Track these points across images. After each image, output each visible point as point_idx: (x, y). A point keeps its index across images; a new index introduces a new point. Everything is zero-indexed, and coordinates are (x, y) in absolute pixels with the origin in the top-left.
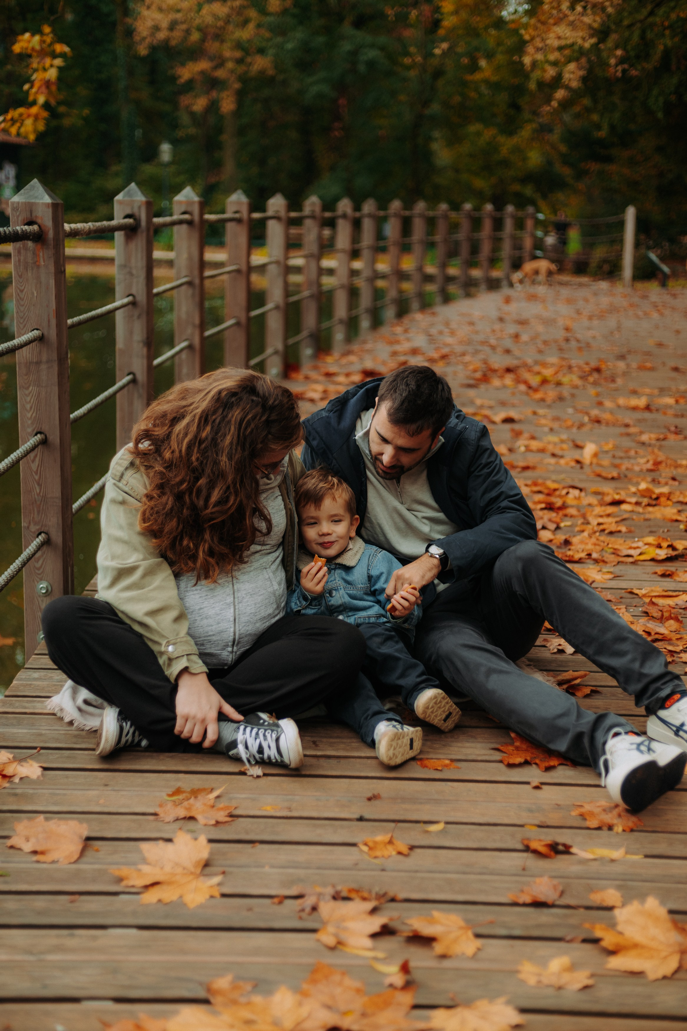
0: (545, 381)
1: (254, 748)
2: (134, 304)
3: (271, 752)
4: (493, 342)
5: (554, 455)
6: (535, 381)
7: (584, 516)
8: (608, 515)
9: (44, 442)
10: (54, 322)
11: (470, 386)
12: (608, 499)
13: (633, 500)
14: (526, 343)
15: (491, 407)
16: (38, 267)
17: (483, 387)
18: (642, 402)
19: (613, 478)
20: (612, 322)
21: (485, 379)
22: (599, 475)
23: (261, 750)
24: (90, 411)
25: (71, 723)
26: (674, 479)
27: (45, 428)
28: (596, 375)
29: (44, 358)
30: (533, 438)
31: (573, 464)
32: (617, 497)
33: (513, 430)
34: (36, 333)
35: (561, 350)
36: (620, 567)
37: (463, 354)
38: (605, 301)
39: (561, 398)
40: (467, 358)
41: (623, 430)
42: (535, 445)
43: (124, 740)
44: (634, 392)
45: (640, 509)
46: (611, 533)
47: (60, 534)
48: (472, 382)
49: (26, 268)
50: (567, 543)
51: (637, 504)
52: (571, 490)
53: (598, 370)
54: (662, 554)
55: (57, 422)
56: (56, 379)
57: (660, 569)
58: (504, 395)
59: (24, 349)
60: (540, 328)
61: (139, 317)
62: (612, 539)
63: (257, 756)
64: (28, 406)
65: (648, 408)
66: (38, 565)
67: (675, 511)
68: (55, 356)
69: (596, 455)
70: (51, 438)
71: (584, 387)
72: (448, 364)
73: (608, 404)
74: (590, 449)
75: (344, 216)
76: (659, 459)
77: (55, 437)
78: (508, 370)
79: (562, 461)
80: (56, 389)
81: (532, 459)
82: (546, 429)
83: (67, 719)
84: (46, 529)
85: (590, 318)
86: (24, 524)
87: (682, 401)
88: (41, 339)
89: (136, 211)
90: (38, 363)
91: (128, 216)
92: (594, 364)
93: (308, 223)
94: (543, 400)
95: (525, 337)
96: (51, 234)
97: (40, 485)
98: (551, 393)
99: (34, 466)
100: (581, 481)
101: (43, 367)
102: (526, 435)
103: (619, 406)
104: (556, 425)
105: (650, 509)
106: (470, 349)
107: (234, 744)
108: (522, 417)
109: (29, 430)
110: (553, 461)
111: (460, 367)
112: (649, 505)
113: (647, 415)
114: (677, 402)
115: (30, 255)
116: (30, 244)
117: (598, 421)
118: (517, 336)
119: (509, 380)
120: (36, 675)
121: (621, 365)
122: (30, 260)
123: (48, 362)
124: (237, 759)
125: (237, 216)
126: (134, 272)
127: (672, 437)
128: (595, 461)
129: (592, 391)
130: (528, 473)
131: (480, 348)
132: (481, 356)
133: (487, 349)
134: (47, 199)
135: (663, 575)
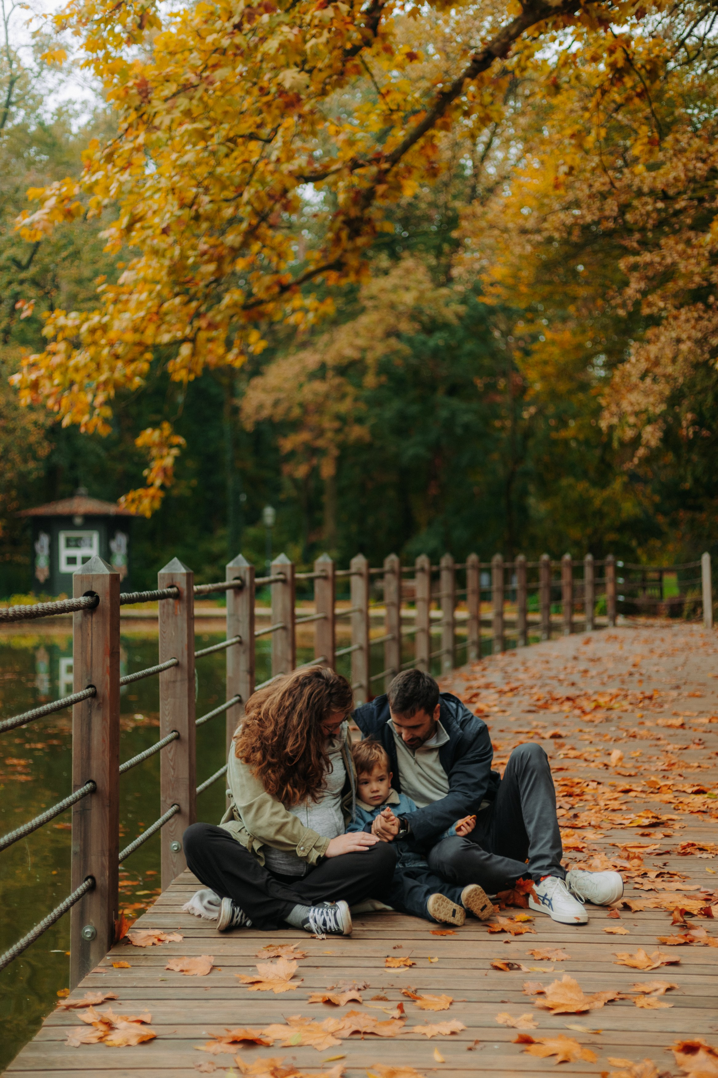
0: (598, 707)
1: (320, 922)
2: (240, 642)
3: (331, 924)
4: (562, 677)
5: (586, 760)
6: (588, 706)
7: (595, 800)
8: (615, 799)
9: (178, 738)
10: (186, 653)
11: (530, 711)
12: (620, 789)
13: (640, 789)
14: (592, 677)
15: (544, 727)
16: (176, 615)
17: (542, 712)
18: (677, 721)
19: (630, 776)
20: (680, 659)
21: (545, 706)
22: (619, 774)
23: (325, 924)
24: (209, 720)
25: (200, 916)
26: (680, 775)
27: (179, 728)
28: (647, 702)
29: (179, 677)
30: (573, 749)
31: (601, 766)
32: (628, 787)
33: (556, 743)
34: (174, 661)
35: (623, 682)
36: (613, 831)
37: (532, 688)
38: (681, 640)
39: (608, 720)
40: (534, 690)
41: (655, 742)
42: (572, 753)
43: (235, 920)
44: (676, 715)
45: (643, 795)
46: (614, 810)
47: (188, 806)
48: (533, 708)
49: (168, 617)
50: (576, 816)
51: (642, 792)
52: (591, 783)
53: (650, 698)
54: (646, 822)
55: (187, 723)
56: (186, 692)
57: (641, 831)
58: (557, 718)
59: (165, 672)
60: (610, 665)
61: (244, 652)
62: (613, 814)
63: (323, 927)
64: (167, 713)
65: (682, 726)
66: (172, 829)
67: (672, 796)
68: (186, 676)
69: (621, 759)
70: (182, 734)
71: (633, 711)
72: (515, 695)
73: (648, 723)
74: (616, 754)
75: (422, 570)
76: (673, 762)
77: (185, 734)
78: (568, 699)
79: (592, 765)
80: (186, 700)
81: (567, 763)
82: (587, 742)
83: (197, 914)
84: (177, 802)
85: (661, 656)
86: (162, 799)
87: (714, 721)
88: (177, 665)
89: (242, 575)
90: (174, 682)
91: (236, 578)
92: (648, 693)
93: (389, 577)
94: (592, 721)
95: (593, 672)
96: (185, 593)
97: (174, 769)
98: (600, 715)
99: (170, 756)
100: (603, 778)
101: (178, 684)
102: (568, 747)
103: (657, 725)
104: (596, 740)
105: (652, 795)
106: (539, 683)
107: (306, 921)
108: (569, 734)
109: (168, 730)
110: (585, 764)
111: (527, 697)
112: (652, 793)
113: (681, 731)
114: (710, 721)
115: (171, 607)
116: (171, 600)
117: (634, 736)
118: (586, 671)
119: (567, 706)
120: (174, 894)
121: (674, 693)
122: (171, 611)
123: (182, 680)
124: (310, 931)
125: (324, 574)
126: (241, 619)
127: (693, 747)
128: (620, 764)
129: (638, 713)
130: (561, 773)
131: (548, 681)
132: (547, 689)
133: (555, 683)
134: (183, 570)
135: (643, 835)
